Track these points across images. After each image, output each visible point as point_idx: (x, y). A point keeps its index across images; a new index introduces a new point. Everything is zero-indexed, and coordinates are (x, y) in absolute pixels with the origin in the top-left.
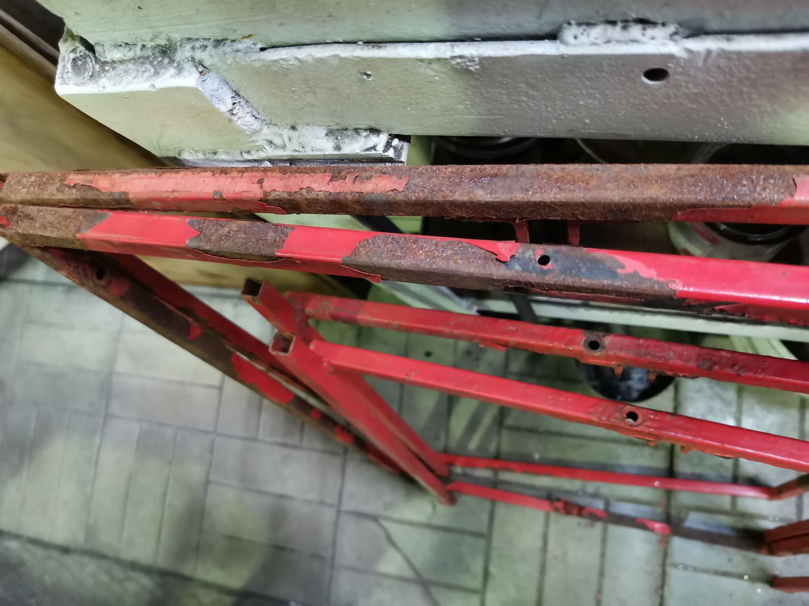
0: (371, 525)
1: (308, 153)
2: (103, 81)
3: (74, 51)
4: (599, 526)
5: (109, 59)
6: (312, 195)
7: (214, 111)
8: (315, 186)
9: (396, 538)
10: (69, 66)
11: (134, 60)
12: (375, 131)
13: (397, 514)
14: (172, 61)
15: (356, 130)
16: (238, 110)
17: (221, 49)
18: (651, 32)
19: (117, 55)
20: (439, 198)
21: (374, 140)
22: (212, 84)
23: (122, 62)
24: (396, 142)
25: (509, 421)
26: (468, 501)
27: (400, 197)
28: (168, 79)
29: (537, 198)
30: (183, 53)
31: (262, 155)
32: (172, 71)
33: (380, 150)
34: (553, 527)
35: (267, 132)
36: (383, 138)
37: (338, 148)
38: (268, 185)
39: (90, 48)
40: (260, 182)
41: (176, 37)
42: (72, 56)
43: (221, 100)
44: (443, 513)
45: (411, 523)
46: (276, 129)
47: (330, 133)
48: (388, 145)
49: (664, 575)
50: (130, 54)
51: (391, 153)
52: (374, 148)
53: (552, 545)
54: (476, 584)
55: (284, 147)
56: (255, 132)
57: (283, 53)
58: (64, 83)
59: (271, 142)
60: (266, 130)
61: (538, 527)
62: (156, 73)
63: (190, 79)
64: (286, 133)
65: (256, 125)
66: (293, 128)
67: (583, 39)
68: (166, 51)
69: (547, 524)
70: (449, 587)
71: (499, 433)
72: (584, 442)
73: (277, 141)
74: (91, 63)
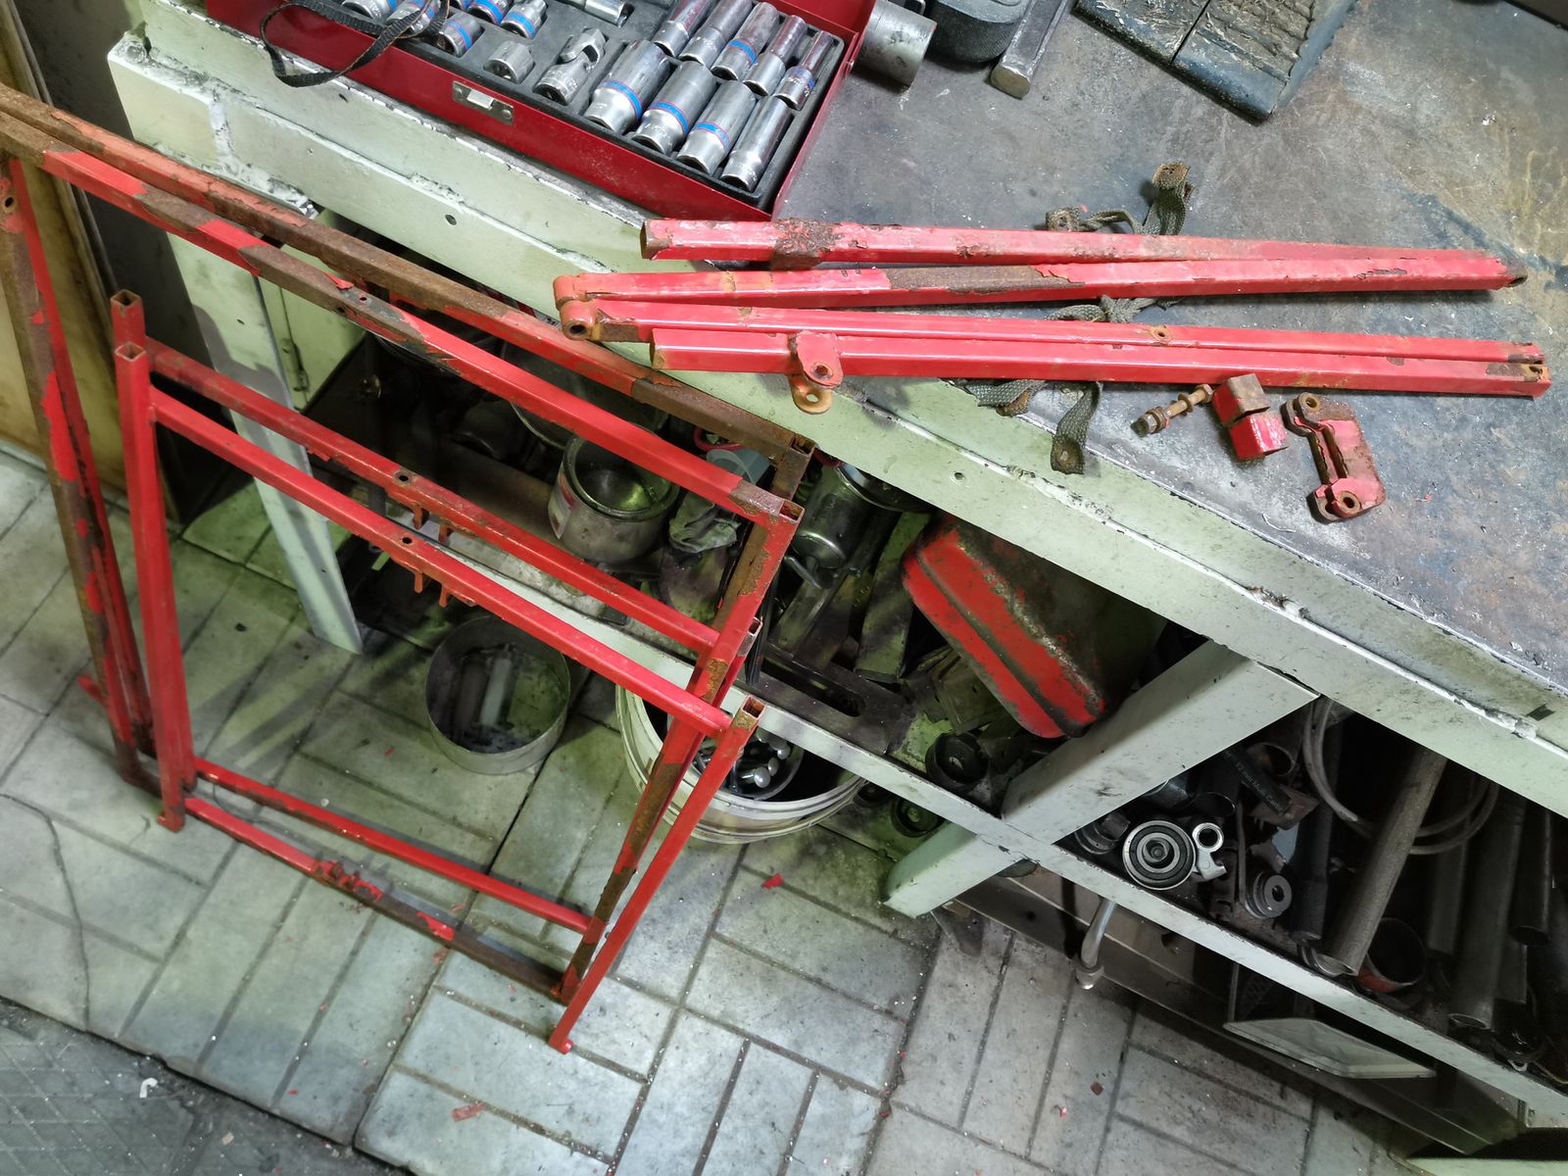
0: (39, 824)
1: (250, 185)
2: (147, 69)
3: (135, 42)
4: (368, 912)
5: (158, 60)
6: (241, 206)
7: (207, 125)
8: (245, 202)
9: (65, 853)
10: (126, 48)
11: (175, 70)
12: (301, 192)
13: (86, 821)
14: (200, 84)
15: (289, 186)
16: (221, 133)
17: (235, 95)
18: (451, 195)
19: (165, 62)
20: (320, 240)
21: (297, 196)
22: (217, 109)
23: (166, 67)
24: (310, 206)
25: (310, 748)
26: (198, 832)
27: (296, 230)
28: (193, 92)
29: (375, 264)
30: (210, 85)
31: (218, 173)
32: (198, 89)
33: (298, 205)
34: (304, 898)
35: (230, 159)
36: (302, 200)
37: (271, 191)
38: (213, 187)
39: (148, 47)
40: (209, 183)
41: (212, 74)
42: (132, 44)
43: (217, 124)
44: (156, 838)
45: (100, 839)
46: (237, 160)
47: (271, 180)
48: (304, 206)
49: (422, 999)
50: (174, 66)
51: (304, 211)
52: (295, 202)
53: (291, 921)
54: (158, 948)
55: (236, 174)
56: (223, 154)
57: (270, 116)
58: (118, 54)
59: (228, 167)
60: (230, 157)
61: (285, 894)
62: (187, 85)
63: (207, 99)
64: (243, 166)
65: (226, 150)
66: (249, 165)
67: (420, 183)
68: (199, 79)
69: (296, 894)
70: (113, 940)
71: (289, 757)
72: (396, 803)
73: (233, 168)
74: (143, 55)
